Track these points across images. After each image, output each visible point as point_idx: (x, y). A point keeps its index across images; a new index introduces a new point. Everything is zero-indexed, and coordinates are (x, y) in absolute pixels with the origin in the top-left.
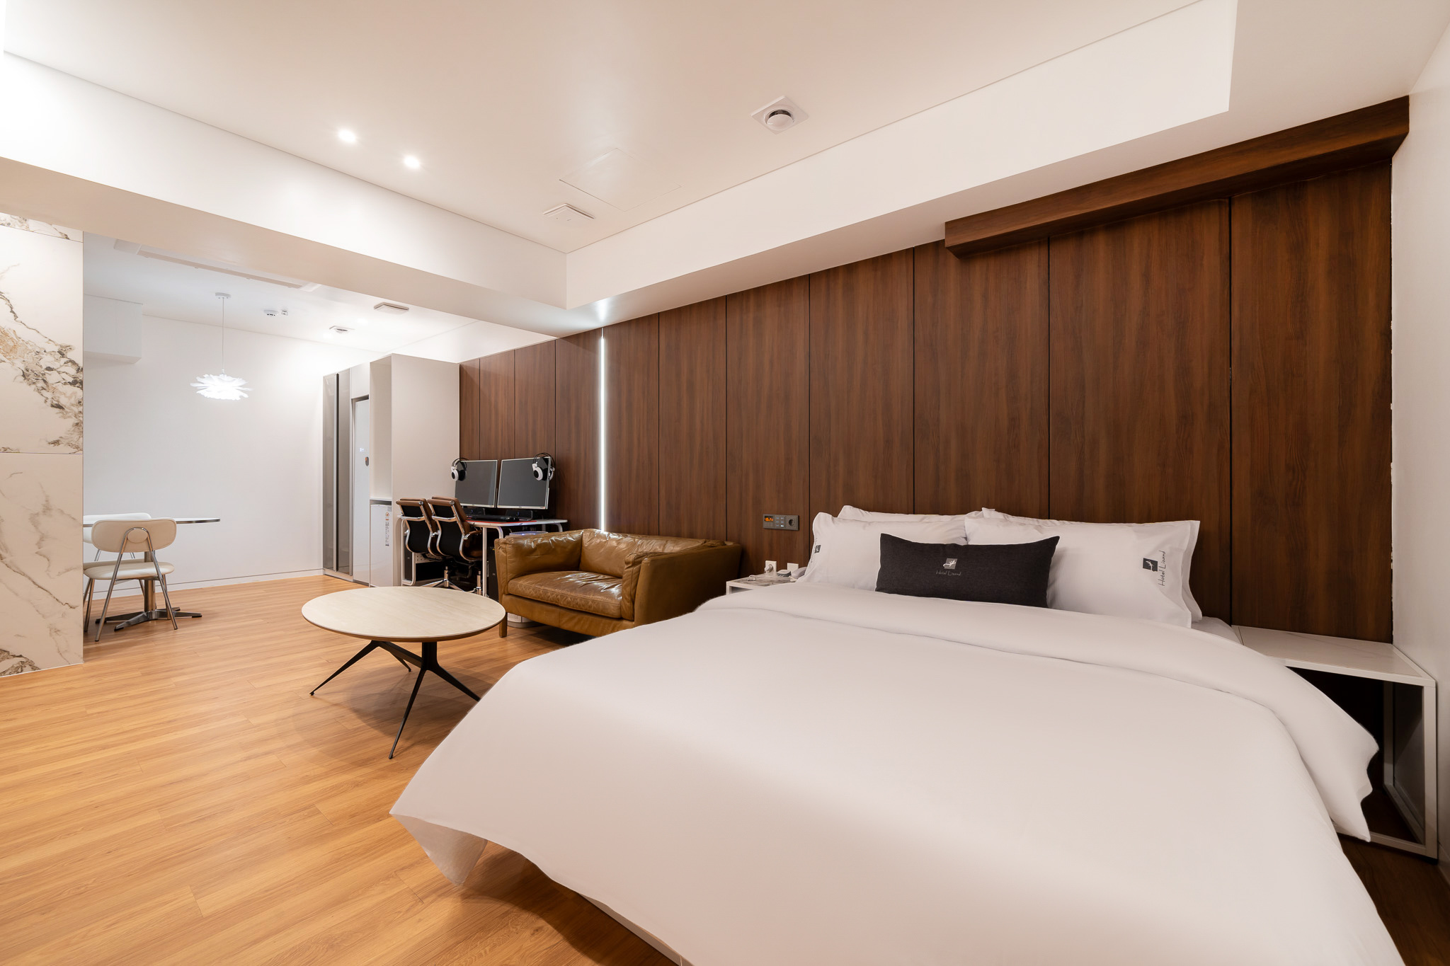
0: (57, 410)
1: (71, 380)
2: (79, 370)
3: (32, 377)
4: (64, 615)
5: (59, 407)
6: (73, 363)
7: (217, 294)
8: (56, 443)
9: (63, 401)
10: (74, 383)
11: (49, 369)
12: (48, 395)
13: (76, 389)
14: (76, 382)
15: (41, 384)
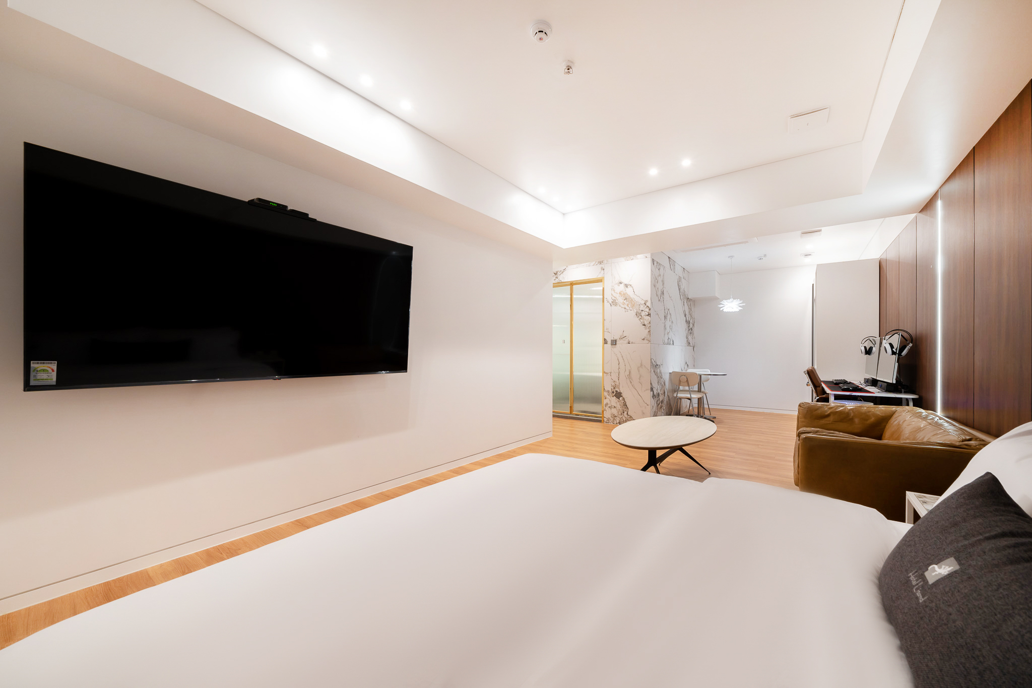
0: (644, 326)
1: (647, 314)
2: (650, 309)
3: (638, 315)
4: (645, 407)
5: (644, 325)
6: (648, 306)
7: (729, 257)
8: (644, 339)
9: (646, 323)
10: (648, 315)
11: (642, 311)
12: (642, 321)
13: (649, 317)
14: (649, 315)
15: (640, 317)
